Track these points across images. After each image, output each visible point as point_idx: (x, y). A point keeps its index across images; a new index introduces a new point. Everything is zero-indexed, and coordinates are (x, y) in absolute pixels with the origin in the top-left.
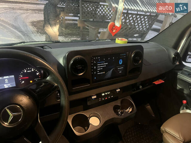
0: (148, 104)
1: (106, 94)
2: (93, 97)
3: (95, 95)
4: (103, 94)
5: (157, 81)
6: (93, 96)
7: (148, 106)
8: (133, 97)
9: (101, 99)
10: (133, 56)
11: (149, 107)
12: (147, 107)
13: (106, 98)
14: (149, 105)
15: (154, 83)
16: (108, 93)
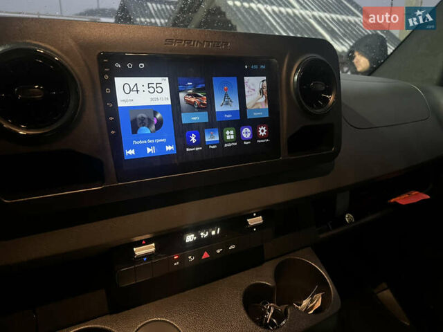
0: (384, 285)
1: (204, 235)
2: (139, 251)
3: (148, 242)
4: (190, 238)
5: (403, 197)
6: (139, 244)
7: (385, 292)
8: (322, 252)
9: (183, 259)
10: (296, 78)
11: (387, 295)
12: (379, 295)
13: (206, 255)
14: (385, 290)
15: (395, 202)
16: (213, 233)
